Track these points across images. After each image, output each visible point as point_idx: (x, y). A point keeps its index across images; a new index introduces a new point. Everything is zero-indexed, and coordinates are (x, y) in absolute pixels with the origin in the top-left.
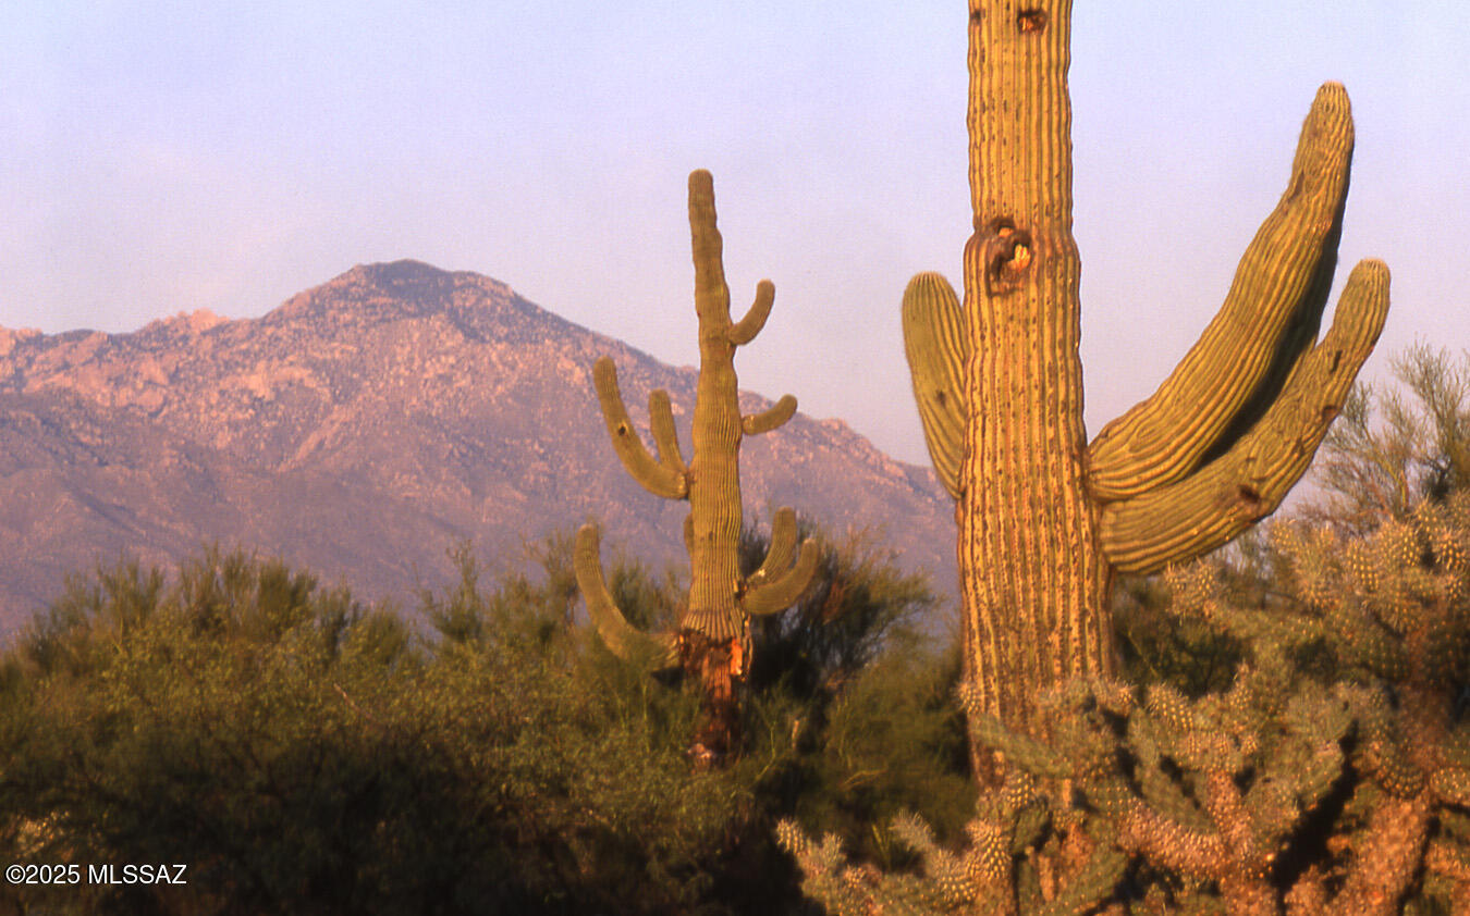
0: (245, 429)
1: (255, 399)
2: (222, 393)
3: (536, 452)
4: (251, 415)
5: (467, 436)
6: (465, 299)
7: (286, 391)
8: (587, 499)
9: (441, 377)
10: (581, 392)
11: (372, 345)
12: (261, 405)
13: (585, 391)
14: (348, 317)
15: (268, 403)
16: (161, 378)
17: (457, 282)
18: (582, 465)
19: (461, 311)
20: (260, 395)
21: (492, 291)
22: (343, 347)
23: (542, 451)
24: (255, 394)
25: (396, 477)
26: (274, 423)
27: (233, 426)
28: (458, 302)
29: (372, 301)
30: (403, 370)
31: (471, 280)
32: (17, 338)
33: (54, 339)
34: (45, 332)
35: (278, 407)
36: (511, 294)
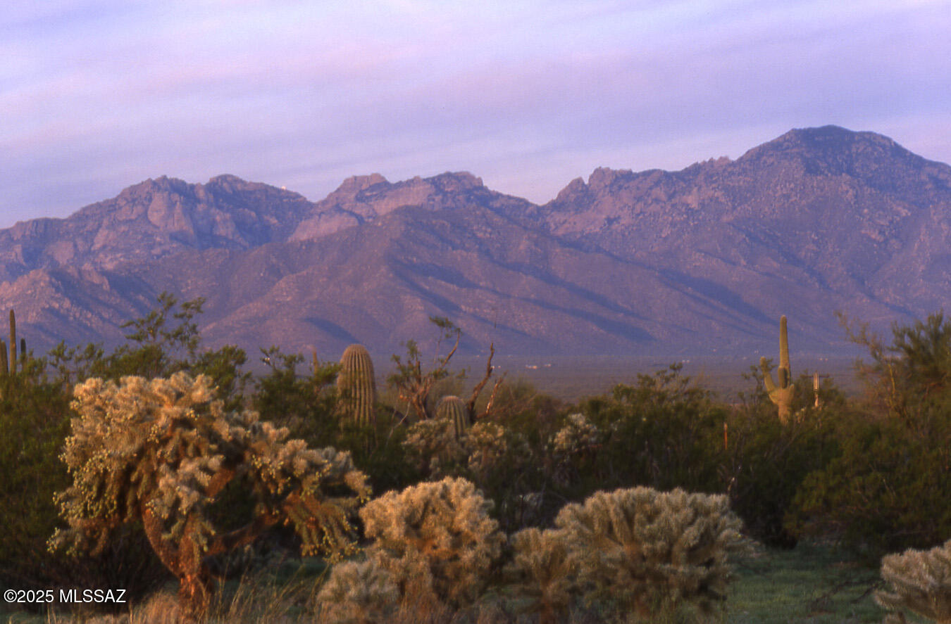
0: (679, 226)
1: (690, 209)
2: (673, 206)
3: (812, 238)
4: (684, 218)
6: (858, 148)
7: (708, 204)
8: (829, 265)
9: (784, 195)
10: (850, 203)
12: (692, 213)
13: (852, 203)
15: (697, 211)
17: (856, 138)
18: (836, 246)
19: (854, 155)
20: (692, 207)
21: (880, 143)
22: (746, 178)
23: (816, 238)
24: (690, 206)
26: (696, 223)
27: (673, 224)
28: (854, 150)
29: (788, 151)
30: (771, 192)
31: (867, 137)
32: (616, 175)
33: (638, 175)
34: (634, 171)
35: (701, 214)
36: (893, 144)
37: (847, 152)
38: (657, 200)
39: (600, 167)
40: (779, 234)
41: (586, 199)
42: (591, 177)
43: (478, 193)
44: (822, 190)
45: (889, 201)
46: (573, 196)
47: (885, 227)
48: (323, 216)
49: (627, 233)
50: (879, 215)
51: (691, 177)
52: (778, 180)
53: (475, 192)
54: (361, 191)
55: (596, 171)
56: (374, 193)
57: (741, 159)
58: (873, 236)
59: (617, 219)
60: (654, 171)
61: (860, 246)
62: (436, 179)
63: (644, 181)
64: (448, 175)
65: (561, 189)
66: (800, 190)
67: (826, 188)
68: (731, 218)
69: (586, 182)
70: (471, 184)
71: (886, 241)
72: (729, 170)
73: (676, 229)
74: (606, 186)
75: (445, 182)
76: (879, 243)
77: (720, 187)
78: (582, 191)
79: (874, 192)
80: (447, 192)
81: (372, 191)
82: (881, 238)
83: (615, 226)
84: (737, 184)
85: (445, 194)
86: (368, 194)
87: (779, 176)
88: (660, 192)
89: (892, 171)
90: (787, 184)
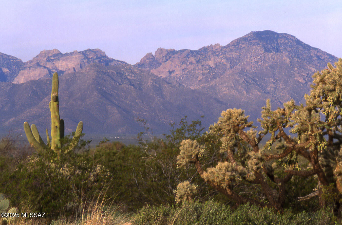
0: (206, 75)
1: (211, 67)
2: (202, 66)
3: (272, 81)
4: (208, 71)
5: (253, 77)
6: (281, 41)
7: (219, 65)
8: (282, 94)
9: (256, 61)
11: (243, 53)
12: (212, 69)
13: (289, 65)
14: (244, 46)
15: (214, 68)
16: (194, 62)
17: (280, 36)
18: (284, 85)
19: (279, 44)
20: (212, 66)
21: (290, 38)
23: (274, 81)
25: (223, 88)
26: (214, 74)
27: (203, 74)
28: (279, 42)
29: (252, 41)
30: (248, 60)
31: (285, 35)
32: (168, 52)
33: (177, 52)
34: (176, 50)
35: (216, 69)
36: (296, 39)
37: (276, 43)
38: (191, 63)
39: (160, 48)
40: (257, 79)
41: (154, 62)
42: (156, 52)
43: (104, 59)
44: (274, 59)
45: (306, 65)
46: (148, 61)
47: (306, 77)
48: (31, 68)
49: (181, 78)
50: (302, 71)
51: (203, 53)
52: (252, 54)
53: (102, 58)
54: (49, 57)
55: (158, 49)
56: (55, 58)
57: (229, 45)
58: (300, 81)
59: (173, 71)
60: (185, 50)
61: (295, 85)
62: (84, 52)
63: (181, 55)
64: (90, 50)
65: (142, 58)
66: (263, 59)
67: (276, 58)
68: (231, 71)
69: (154, 55)
70: (100, 55)
71: (306, 83)
72: (224, 50)
73: (205, 76)
74: (163, 57)
75: (88, 54)
76: (303, 84)
77: (224, 57)
78: (152, 59)
79: (299, 60)
80: (90, 58)
81: (54, 57)
82: (304, 82)
83: (173, 75)
84: (231, 56)
85: (88, 59)
86: (52, 58)
87: (252, 52)
88: (192, 59)
89: (298, 51)
90: (257, 56)
